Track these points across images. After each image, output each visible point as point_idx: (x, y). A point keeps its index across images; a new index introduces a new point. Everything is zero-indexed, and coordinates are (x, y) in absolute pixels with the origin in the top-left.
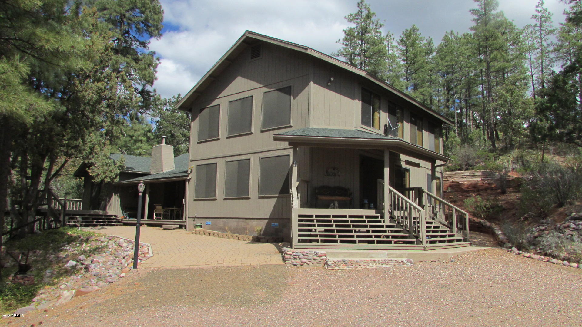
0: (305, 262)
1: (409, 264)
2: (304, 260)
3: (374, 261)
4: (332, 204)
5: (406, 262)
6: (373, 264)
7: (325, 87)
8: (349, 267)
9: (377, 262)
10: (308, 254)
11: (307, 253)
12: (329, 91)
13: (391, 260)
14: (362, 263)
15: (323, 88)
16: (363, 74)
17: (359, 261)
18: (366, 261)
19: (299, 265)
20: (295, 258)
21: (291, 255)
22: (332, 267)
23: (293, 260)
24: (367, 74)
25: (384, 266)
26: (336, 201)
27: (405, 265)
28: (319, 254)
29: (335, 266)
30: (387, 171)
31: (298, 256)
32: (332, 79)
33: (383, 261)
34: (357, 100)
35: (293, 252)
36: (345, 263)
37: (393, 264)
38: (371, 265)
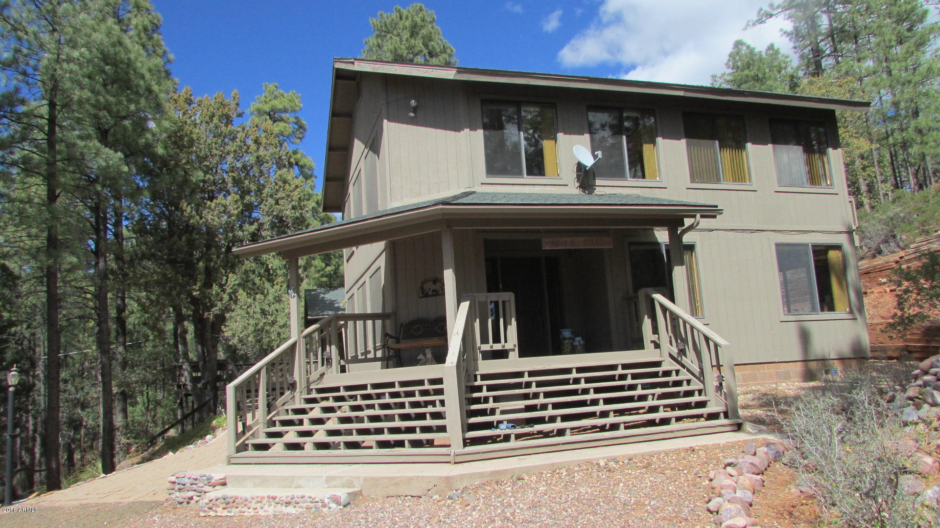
0: (191, 498)
1: (333, 505)
2: (190, 494)
3: (272, 498)
4: (421, 357)
5: (326, 501)
6: (270, 505)
7: (407, 123)
8: (230, 512)
9: (277, 500)
10: (197, 482)
11: (196, 479)
12: (415, 127)
13: (303, 497)
14: (254, 501)
15: (405, 126)
16: (450, 74)
17: (249, 499)
18: (259, 499)
19: (185, 504)
20: (180, 490)
21: (174, 483)
22: (205, 511)
23: (178, 494)
24: (458, 72)
25: (290, 509)
26: (428, 347)
27: (325, 510)
28: (213, 481)
29: (210, 508)
30: (449, 277)
31: (184, 485)
32: (413, 103)
33: (289, 499)
34: (467, 130)
35: (177, 478)
36: (228, 502)
37: (305, 505)
38: (266, 507)
